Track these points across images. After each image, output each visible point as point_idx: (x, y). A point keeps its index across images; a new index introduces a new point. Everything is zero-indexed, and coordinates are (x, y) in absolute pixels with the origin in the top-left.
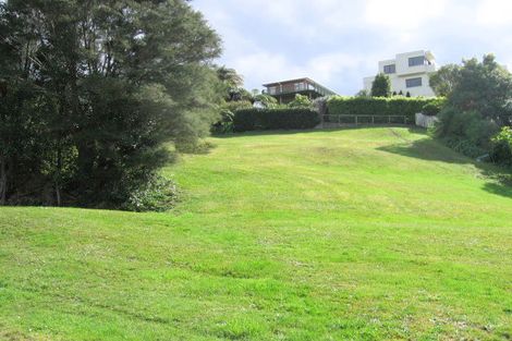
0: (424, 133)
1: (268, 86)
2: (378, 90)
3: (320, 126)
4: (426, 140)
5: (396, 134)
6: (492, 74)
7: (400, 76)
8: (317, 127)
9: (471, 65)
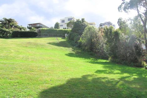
0: (65, 39)
1: (30, 25)
2: (56, 27)
3: (38, 36)
4: (64, 41)
5: (57, 39)
6: (83, 24)
7: (66, 23)
8: (37, 37)
9: (78, 21)
